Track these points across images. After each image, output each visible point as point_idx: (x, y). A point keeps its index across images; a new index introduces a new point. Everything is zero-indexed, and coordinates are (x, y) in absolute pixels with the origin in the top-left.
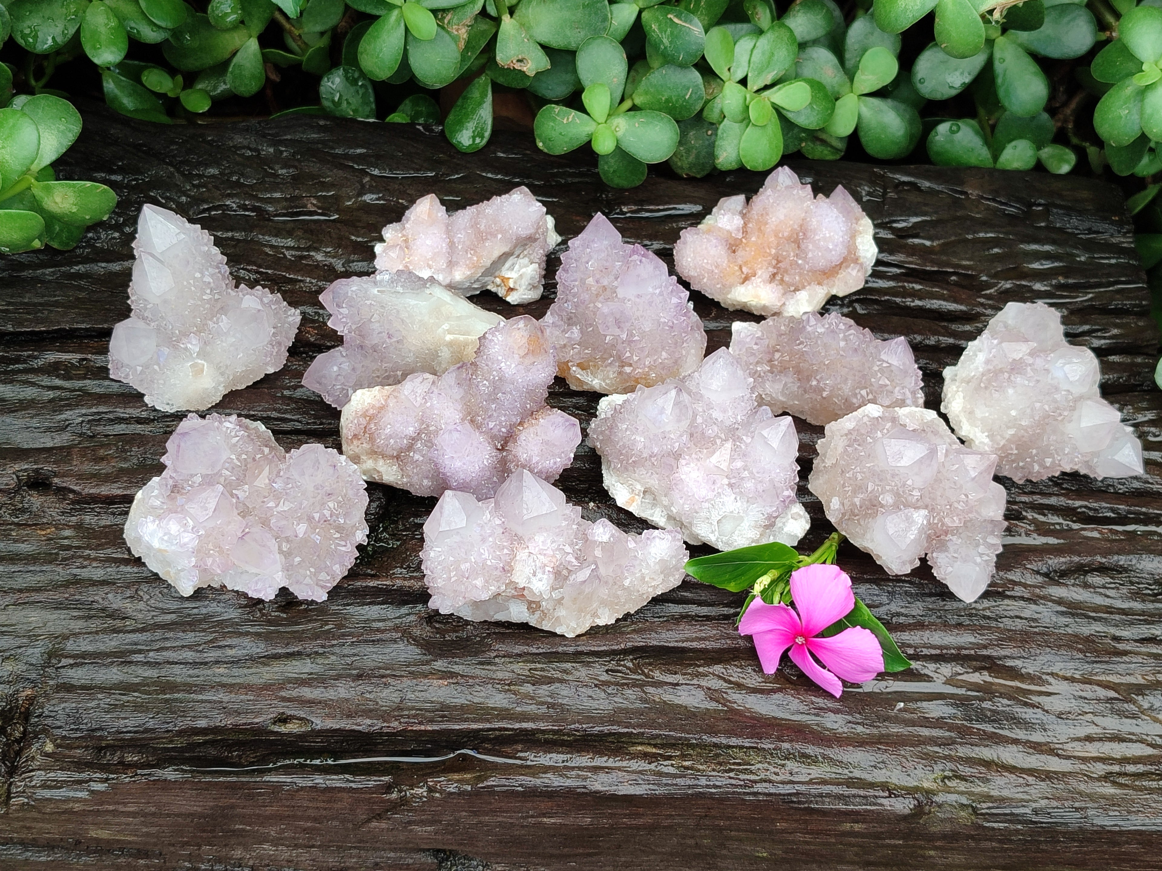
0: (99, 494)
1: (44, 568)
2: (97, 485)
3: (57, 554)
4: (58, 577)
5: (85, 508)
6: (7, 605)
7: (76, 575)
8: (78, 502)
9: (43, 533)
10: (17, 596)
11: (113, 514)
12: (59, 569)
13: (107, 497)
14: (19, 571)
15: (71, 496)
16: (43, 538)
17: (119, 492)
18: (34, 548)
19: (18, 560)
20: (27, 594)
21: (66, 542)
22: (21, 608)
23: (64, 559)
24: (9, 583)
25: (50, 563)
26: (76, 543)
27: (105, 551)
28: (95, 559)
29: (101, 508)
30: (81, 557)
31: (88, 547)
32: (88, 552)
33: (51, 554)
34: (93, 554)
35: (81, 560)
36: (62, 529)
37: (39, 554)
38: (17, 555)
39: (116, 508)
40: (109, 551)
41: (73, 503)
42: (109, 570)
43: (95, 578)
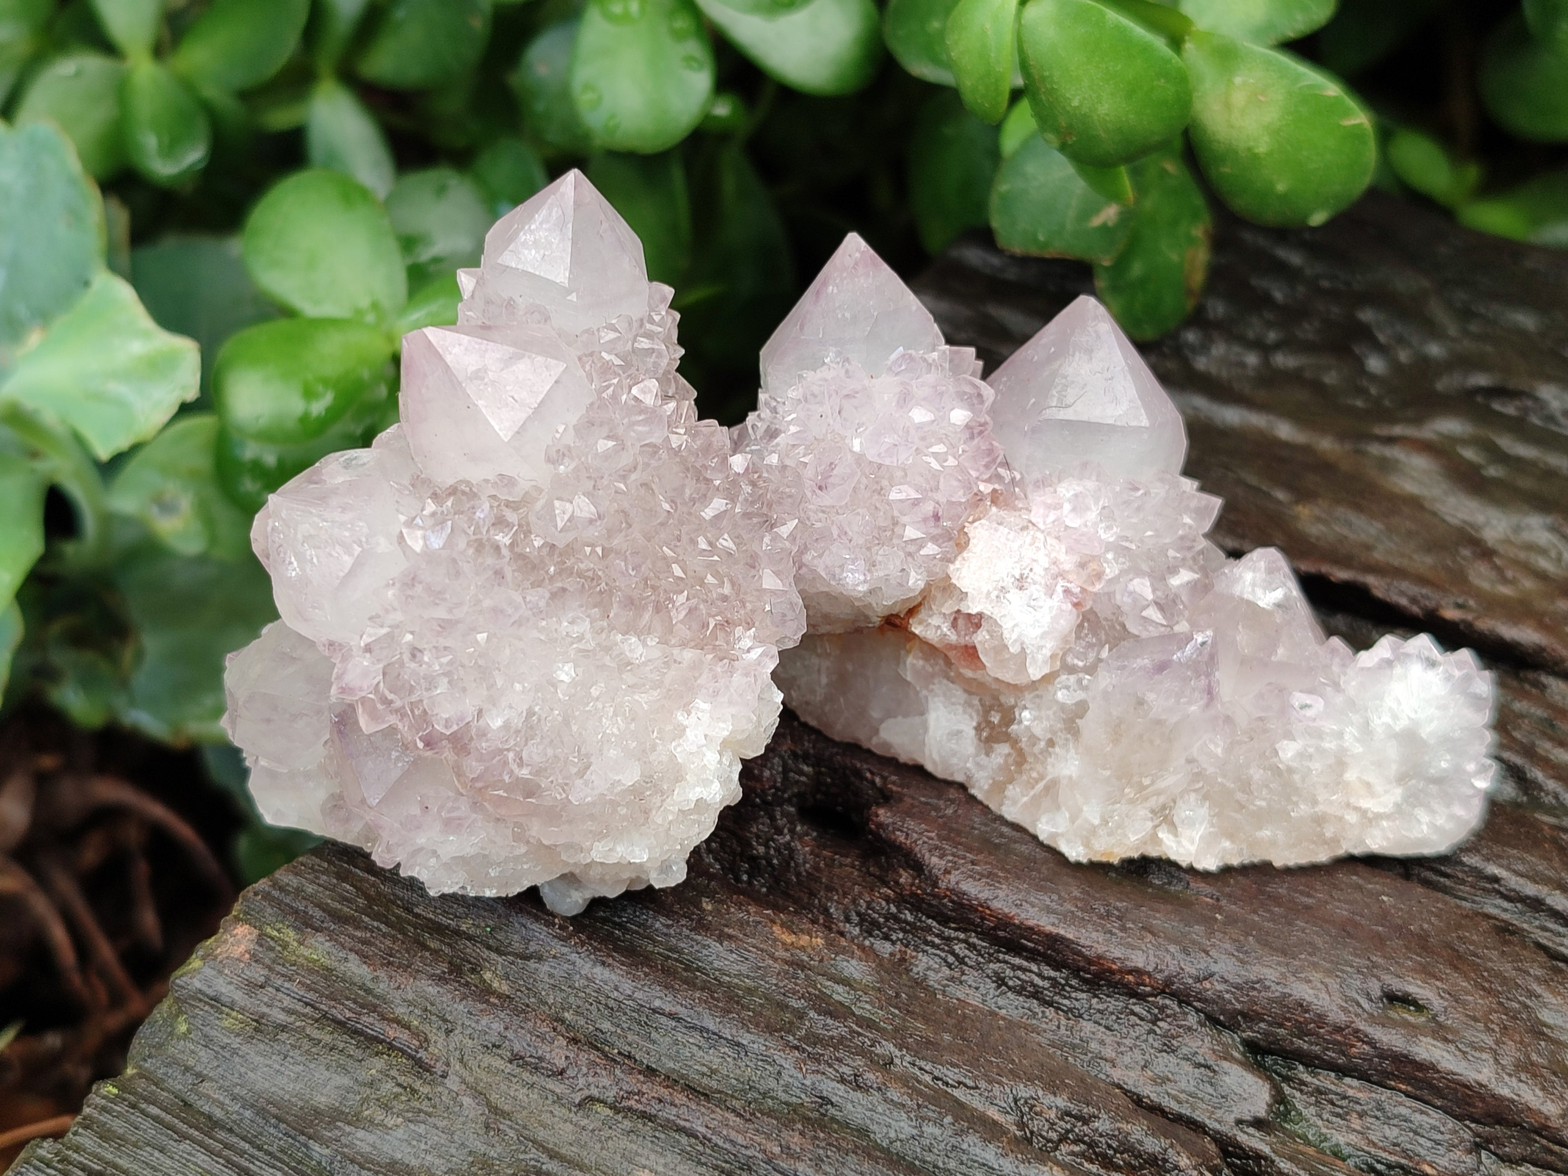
0: (984, 905)
1: (745, 1039)
2: (990, 875)
3: (801, 1015)
4: (772, 1084)
5: (929, 929)
6: (591, 1099)
7: (828, 1101)
8: (917, 904)
9: (789, 938)
10: (633, 1082)
11: (1000, 981)
12: (787, 1061)
13: (1005, 922)
14: (671, 1016)
15: (905, 877)
16: (781, 953)
17: (1047, 924)
18: (744, 968)
19: (686, 981)
20: (664, 1092)
21: (840, 993)
22: (627, 1124)
23: (814, 1039)
24: (631, 1037)
25: (770, 1029)
26: (865, 1008)
27: (940, 1071)
28: (905, 1081)
29: (972, 947)
30: (862, 1052)
31: (899, 1036)
32: (888, 1048)
33: (783, 1007)
34: (903, 1061)
35: (859, 1061)
36: (844, 951)
37: (750, 991)
38: (688, 968)
39: (1014, 968)
40: (952, 1075)
41: (901, 900)
42: (930, 1129)
43: (879, 1134)
